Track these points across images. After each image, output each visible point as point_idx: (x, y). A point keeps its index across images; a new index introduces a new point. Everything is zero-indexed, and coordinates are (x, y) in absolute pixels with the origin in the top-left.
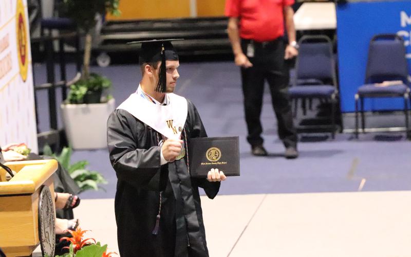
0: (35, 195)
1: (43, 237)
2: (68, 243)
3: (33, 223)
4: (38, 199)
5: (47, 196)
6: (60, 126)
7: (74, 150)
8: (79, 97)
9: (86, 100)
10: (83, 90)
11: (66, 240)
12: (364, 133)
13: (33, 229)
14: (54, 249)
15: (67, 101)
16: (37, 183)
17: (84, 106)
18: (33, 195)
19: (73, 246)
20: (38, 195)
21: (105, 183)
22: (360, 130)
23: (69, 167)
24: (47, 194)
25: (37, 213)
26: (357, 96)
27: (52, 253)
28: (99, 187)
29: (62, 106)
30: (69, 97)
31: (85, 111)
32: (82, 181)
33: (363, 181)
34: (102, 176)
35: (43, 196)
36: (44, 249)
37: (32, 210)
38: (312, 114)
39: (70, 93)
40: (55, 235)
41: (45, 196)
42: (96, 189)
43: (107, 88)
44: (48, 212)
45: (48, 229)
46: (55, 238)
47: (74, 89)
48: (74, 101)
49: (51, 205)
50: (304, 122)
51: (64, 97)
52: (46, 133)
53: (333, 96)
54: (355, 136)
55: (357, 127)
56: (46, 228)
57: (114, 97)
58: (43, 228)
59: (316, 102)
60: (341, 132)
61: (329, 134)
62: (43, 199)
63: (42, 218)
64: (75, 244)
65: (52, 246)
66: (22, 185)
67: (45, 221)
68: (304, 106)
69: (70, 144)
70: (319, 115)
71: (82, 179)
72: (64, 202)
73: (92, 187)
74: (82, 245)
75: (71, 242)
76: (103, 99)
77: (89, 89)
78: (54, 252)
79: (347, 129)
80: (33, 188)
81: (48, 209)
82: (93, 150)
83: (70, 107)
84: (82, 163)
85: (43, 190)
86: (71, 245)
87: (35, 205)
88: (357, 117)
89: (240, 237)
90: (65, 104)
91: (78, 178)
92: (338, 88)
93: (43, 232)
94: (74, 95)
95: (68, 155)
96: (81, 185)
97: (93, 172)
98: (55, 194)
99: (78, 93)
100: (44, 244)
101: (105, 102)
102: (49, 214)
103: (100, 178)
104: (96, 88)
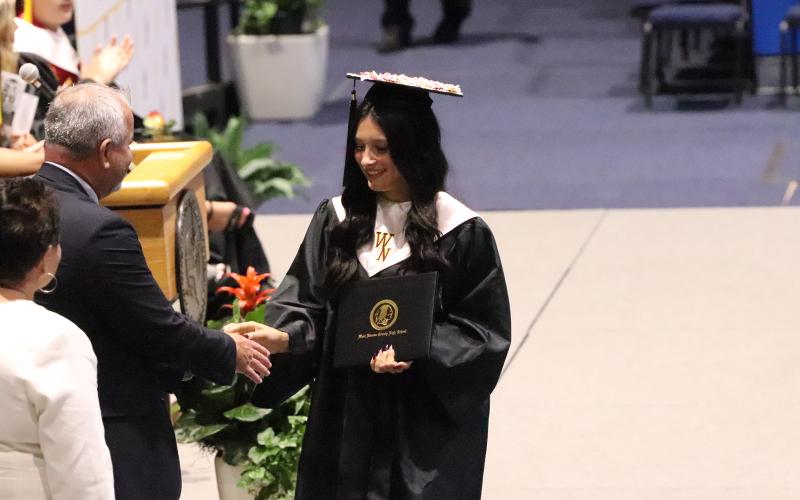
0: (170, 209)
1: (185, 287)
2: (231, 298)
3: (165, 259)
4: (174, 216)
5: (193, 211)
6: (226, 77)
7: (250, 121)
8: (262, 22)
9: (276, 27)
10: (270, 10)
11: (226, 292)
12: (797, 94)
13: (166, 271)
14: (205, 308)
15: (240, 29)
16: (173, 186)
17: (270, 39)
18: (166, 207)
19: (240, 304)
20: (174, 207)
21: (307, 183)
22: (790, 89)
23: (241, 153)
24: (192, 206)
25: (173, 242)
26: (784, 26)
27: (201, 315)
28: (296, 191)
29: (230, 39)
30: (243, 21)
31: (274, 49)
32: (264, 181)
33: (792, 187)
34: (302, 171)
35: (185, 210)
36: (187, 307)
37: (163, 236)
38: (698, 59)
39: (245, 14)
40: (206, 283)
41: (189, 209)
42: (290, 194)
43: (314, 6)
44: (193, 239)
45: (193, 272)
46: (206, 288)
47: (253, 8)
48: (253, 29)
49: (200, 226)
50: (684, 74)
51: (234, 22)
52: (200, 88)
53: (740, 25)
54: (779, 102)
55: (783, 83)
56: (189, 270)
57: (327, 23)
58: (183, 270)
59: (707, 37)
60: (753, 92)
61: (731, 96)
62: (184, 215)
63: (183, 250)
64: (243, 299)
65: (201, 303)
66: (145, 189)
67: (188, 257)
68: (684, 44)
69: (243, 111)
70: (712, 60)
71: (265, 175)
72: (225, 221)
73: (281, 192)
74: (258, 302)
75: (237, 296)
76: (306, 26)
77: (281, 8)
78: (204, 314)
79: (765, 86)
80: (166, 196)
81: (194, 235)
82: (286, 122)
83: (245, 40)
84: (264, 147)
85: (186, 197)
86: (235, 302)
87: (169, 227)
88: (783, 65)
89: (556, 289)
90: (236, 34)
91: (257, 175)
92: (750, 10)
93: (184, 276)
94: (253, 18)
95: (237, 130)
96: (261, 187)
97: (285, 165)
98: (207, 204)
99: (259, 14)
100: (187, 298)
101: (311, 32)
102: (196, 244)
103: (297, 174)
104: (295, 6)
